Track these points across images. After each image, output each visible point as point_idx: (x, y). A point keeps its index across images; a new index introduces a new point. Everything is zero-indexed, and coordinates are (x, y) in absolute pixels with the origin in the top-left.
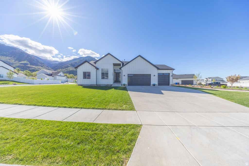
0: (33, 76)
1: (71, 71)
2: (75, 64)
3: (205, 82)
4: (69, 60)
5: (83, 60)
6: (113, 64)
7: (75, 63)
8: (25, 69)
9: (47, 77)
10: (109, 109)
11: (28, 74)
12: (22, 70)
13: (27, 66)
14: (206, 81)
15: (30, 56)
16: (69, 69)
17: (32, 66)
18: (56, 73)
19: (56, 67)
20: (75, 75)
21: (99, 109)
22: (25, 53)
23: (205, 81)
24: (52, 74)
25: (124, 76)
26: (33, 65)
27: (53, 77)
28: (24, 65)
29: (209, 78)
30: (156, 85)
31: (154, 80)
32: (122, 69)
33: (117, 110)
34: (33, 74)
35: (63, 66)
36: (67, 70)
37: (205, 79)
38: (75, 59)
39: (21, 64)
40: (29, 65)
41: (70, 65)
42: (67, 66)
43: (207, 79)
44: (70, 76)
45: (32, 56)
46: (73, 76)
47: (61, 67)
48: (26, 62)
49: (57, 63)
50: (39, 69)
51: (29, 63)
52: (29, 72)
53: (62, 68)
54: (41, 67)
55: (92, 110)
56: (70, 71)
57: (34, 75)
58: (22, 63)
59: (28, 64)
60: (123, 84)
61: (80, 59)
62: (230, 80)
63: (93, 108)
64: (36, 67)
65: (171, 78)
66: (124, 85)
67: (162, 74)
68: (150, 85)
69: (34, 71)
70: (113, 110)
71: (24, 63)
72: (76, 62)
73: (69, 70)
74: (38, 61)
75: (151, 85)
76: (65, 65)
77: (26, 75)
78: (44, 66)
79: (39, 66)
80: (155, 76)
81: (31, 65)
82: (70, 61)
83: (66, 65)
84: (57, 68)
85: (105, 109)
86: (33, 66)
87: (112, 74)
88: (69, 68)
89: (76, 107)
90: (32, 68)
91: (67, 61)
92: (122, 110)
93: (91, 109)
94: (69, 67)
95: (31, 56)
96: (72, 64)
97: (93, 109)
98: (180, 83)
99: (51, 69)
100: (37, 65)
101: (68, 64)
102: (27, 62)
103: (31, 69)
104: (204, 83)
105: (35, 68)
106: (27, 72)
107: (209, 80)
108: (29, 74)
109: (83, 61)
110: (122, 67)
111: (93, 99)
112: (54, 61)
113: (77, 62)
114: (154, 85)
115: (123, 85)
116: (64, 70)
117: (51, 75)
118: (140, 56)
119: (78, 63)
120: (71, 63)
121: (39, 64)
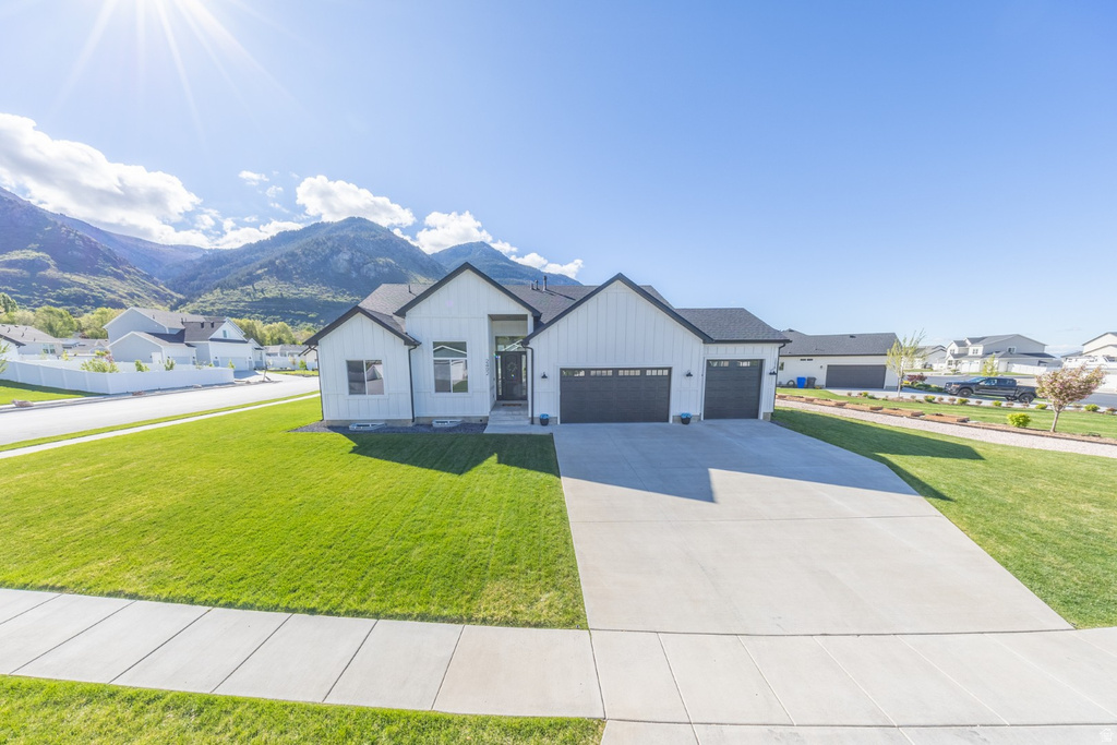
0: (86, 333)
1: (274, 300)
2: (290, 262)
3: (950, 363)
4: (254, 241)
5: (329, 239)
6: (486, 317)
7: (287, 255)
8: (36, 290)
9: (159, 350)
10: (484, 621)
11: (60, 323)
12: (23, 297)
13: (44, 278)
14: (955, 356)
15: (48, 223)
16: (262, 291)
17: (67, 275)
18: (202, 325)
19: (193, 278)
20: (292, 324)
21: (445, 619)
22: (20, 206)
23: (951, 358)
24: (183, 331)
25: (544, 377)
26: (72, 271)
27: (189, 345)
28: (25, 273)
29: (975, 341)
30: (692, 421)
31: (687, 398)
32: (533, 343)
33: (517, 626)
34: (81, 320)
35: (227, 272)
36: (248, 294)
37: (954, 347)
38: (285, 237)
39: (11, 264)
40: (52, 273)
41: (261, 268)
42: (250, 274)
43: (960, 344)
44: (269, 329)
45: (59, 223)
46: (284, 330)
47: (217, 277)
48: (33, 255)
49: (195, 256)
50: (108, 290)
51: (52, 262)
52: (62, 316)
53: (223, 287)
54: (118, 283)
55: (418, 623)
56: (265, 298)
57: (89, 327)
58: (17, 261)
59: (48, 266)
60: (537, 414)
61: (314, 237)
62: (1053, 391)
63: (423, 617)
64: (92, 283)
65: (768, 383)
66: (544, 421)
67: (726, 364)
68: (667, 421)
69: (81, 301)
70: (500, 624)
71: (24, 260)
72: (293, 255)
73: (260, 295)
74: (95, 250)
75: (671, 421)
76: (237, 266)
77: (50, 329)
78: (129, 273)
79: (106, 274)
80: (689, 375)
81: (64, 271)
82: (261, 245)
83: (244, 270)
84: (199, 288)
85: (470, 620)
86: (75, 278)
87: (484, 368)
88: (258, 285)
89: (356, 611)
90: (69, 286)
91: (250, 249)
92: (537, 625)
93: (415, 619)
94: (259, 278)
95: (56, 223)
96: (272, 263)
97: (422, 620)
98: (821, 378)
99: (169, 291)
100: (95, 272)
101: (252, 261)
102: (41, 254)
103: (65, 292)
104: (945, 365)
105: (84, 286)
106: (51, 312)
107: (970, 353)
108: (65, 324)
109: (330, 244)
110: (532, 336)
111: (416, 556)
112: (176, 247)
113: (299, 252)
114: (685, 420)
115: (537, 421)
116: (235, 299)
117: (177, 337)
118: (620, 277)
119: (306, 256)
120: (265, 260)
121: (101, 262)
